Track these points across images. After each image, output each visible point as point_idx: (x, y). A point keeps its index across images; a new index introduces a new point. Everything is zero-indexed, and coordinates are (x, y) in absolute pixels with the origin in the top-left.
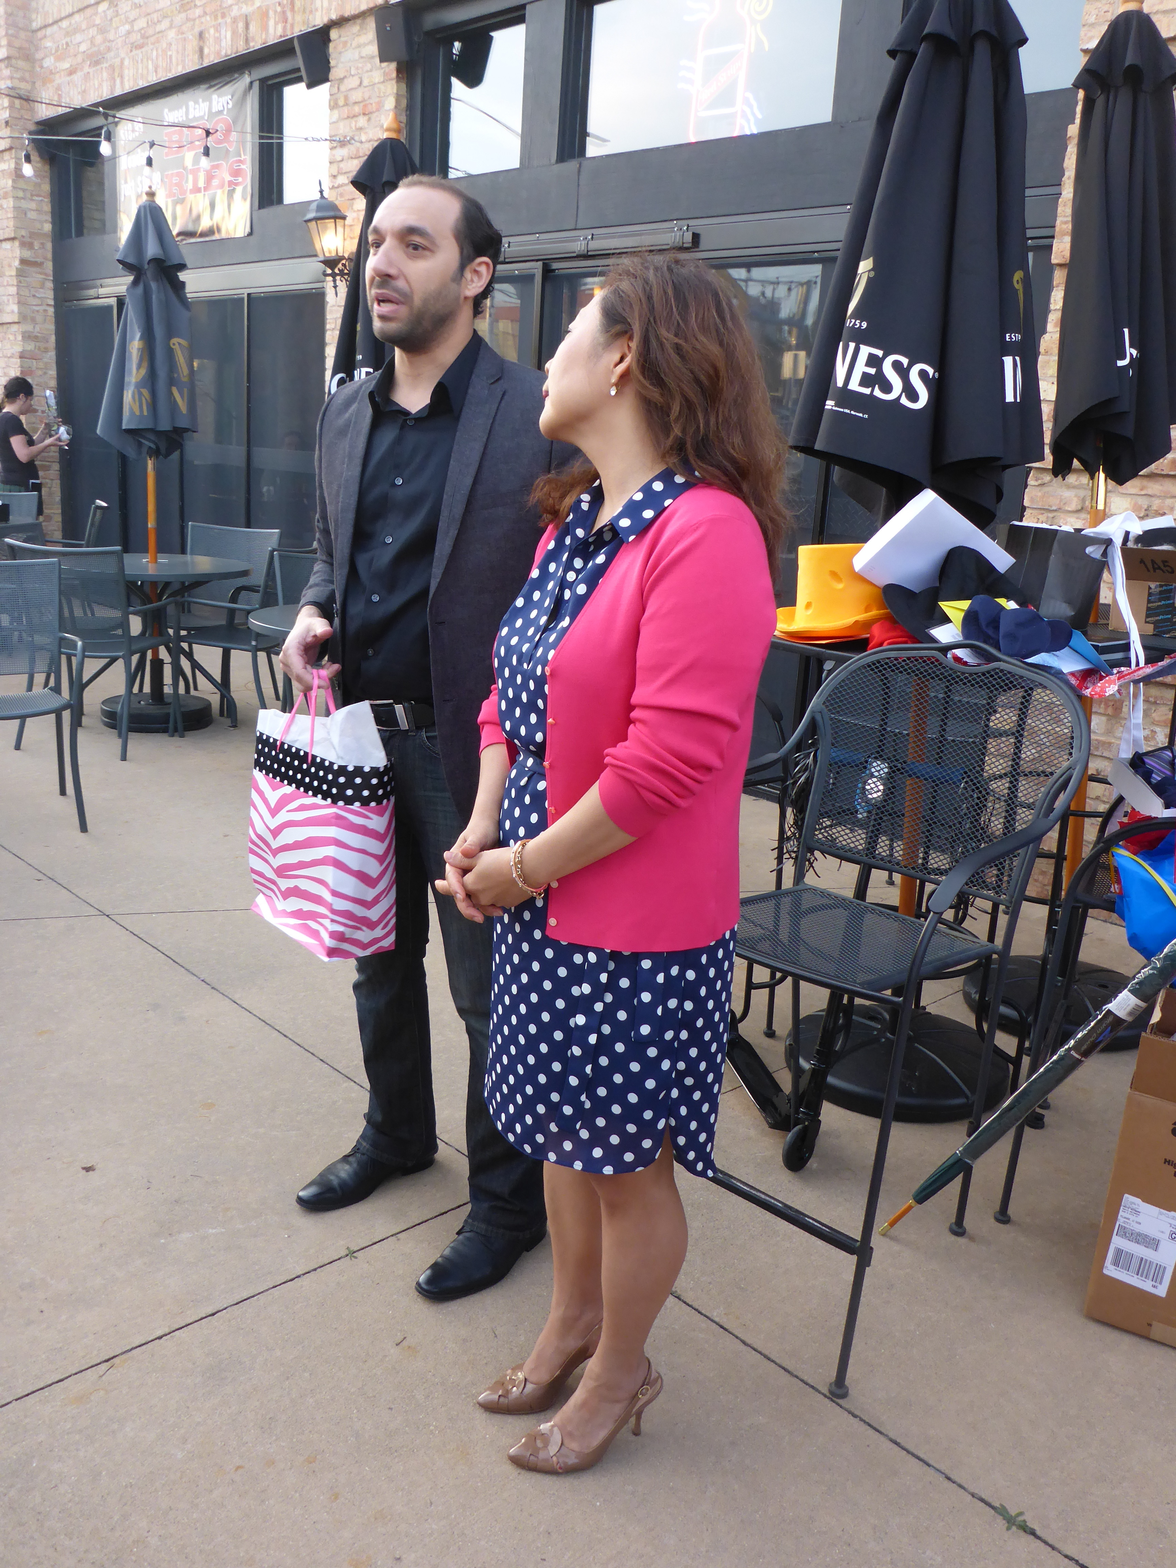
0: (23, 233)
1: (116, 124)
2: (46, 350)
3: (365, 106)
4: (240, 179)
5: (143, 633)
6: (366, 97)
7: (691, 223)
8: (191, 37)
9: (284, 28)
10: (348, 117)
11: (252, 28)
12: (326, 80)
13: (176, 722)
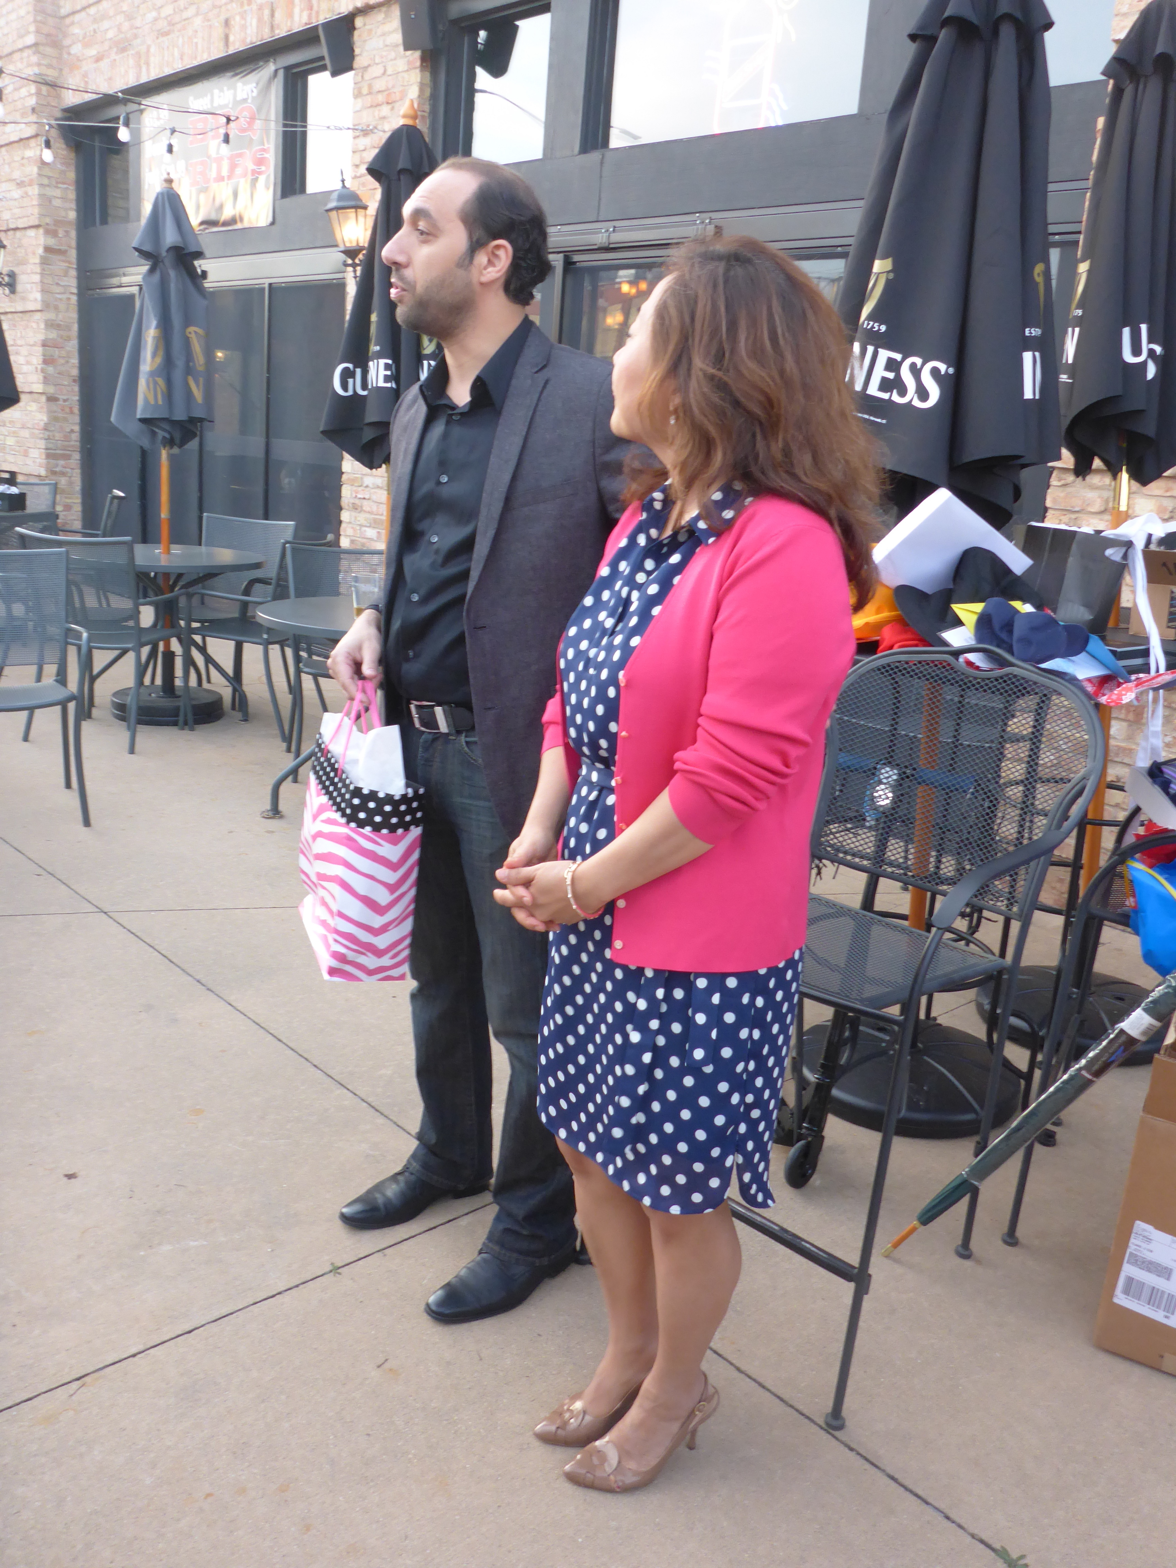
0: (48, 220)
1: (141, 111)
2: (69, 339)
3: (389, 95)
4: (263, 168)
5: (155, 625)
6: (390, 86)
7: (714, 215)
8: (217, 24)
9: (310, 16)
10: (371, 106)
11: (277, 15)
12: (350, 68)
13: (186, 716)
